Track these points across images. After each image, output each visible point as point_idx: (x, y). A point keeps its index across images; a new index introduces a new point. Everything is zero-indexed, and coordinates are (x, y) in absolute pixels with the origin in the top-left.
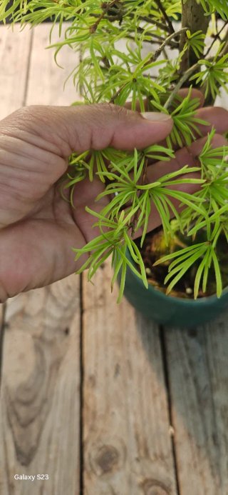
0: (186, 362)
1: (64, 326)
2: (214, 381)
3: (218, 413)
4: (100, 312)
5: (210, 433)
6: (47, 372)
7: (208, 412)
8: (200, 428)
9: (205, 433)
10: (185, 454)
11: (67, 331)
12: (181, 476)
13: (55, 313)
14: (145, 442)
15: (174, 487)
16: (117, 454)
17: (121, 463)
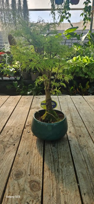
0: (51, 152)
1: (13, 144)
2: (59, 156)
3: (60, 164)
4: (26, 141)
5: (56, 169)
6: (5, 154)
7: (56, 164)
8: (53, 167)
9: (55, 169)
10: (47, 174)
11: (14, 145)
12: (44, 180)
13: (12, 141)
14: (33, 171)
15: (41, 183)
16: (23, 173)
17: (23, 175)
